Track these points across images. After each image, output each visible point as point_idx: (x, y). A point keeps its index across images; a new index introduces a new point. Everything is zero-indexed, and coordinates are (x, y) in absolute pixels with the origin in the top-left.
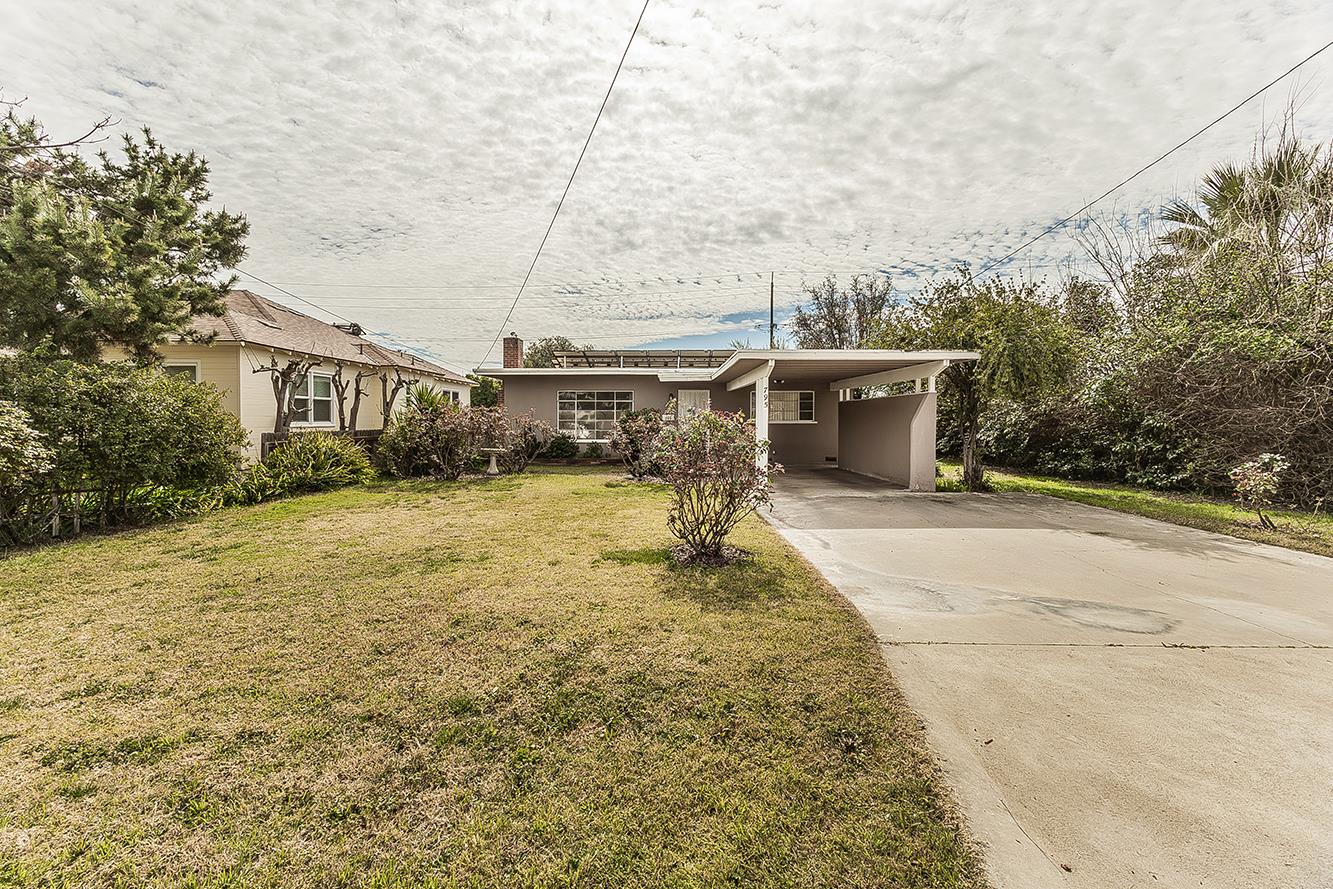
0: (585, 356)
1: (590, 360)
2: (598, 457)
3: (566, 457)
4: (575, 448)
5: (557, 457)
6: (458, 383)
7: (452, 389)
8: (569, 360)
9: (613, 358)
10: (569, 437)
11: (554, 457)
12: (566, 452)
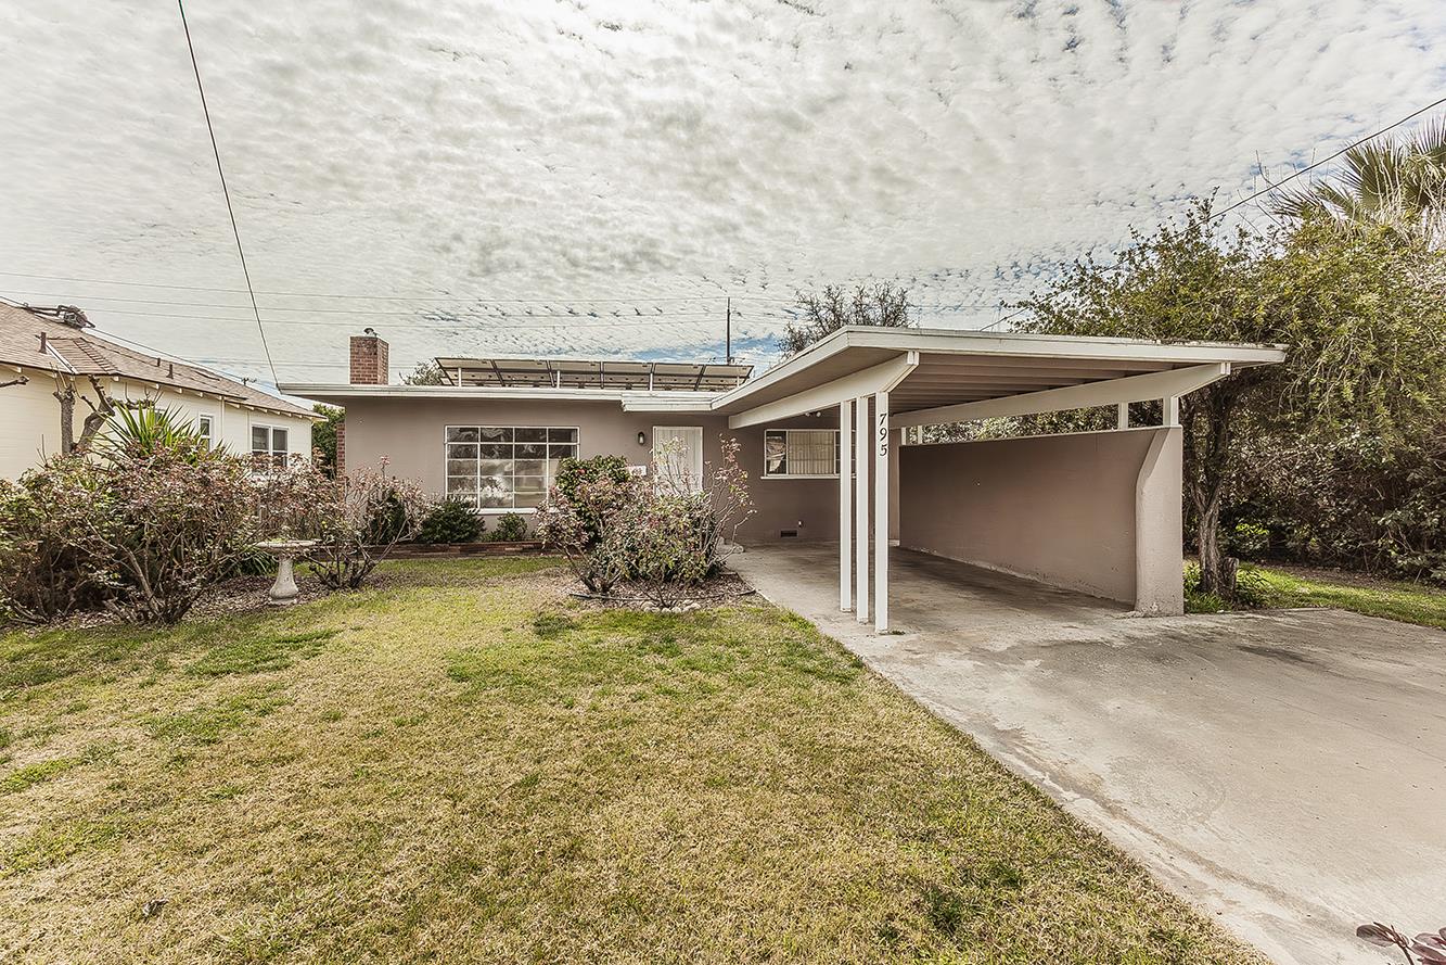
0: (495, 369)
1: (505, 376)
2: (519, 538)
3: (460, 540)
4: (476, 525)
5: (444, 540)
6: (283, 414)
7: (271, 424)
8: (469, 375)
9: (543, 373)
10: (467, 505)
11: (436, 542)
12: (458, 532)
